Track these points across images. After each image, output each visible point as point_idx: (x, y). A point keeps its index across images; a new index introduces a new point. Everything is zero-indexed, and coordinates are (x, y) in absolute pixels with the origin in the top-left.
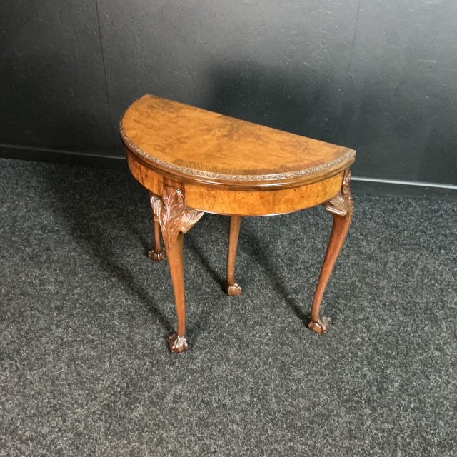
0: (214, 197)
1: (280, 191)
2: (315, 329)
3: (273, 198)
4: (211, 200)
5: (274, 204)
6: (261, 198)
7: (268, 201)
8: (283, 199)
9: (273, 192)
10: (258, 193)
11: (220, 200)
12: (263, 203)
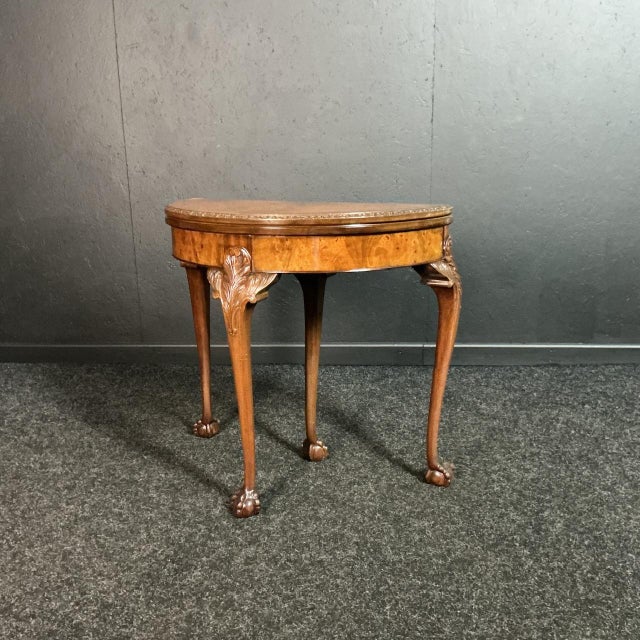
0: (289, 249)
1: (370, 237)
2: (435, 479)
3: (363, 246)
4: (286, 255)
5: (364, 256)
6: (348, 246)
7: (356, 250)
8: (375, 249)
9: (361, 237)
10: (343, 239)
11: (297, 253)
12: (350, 254)
